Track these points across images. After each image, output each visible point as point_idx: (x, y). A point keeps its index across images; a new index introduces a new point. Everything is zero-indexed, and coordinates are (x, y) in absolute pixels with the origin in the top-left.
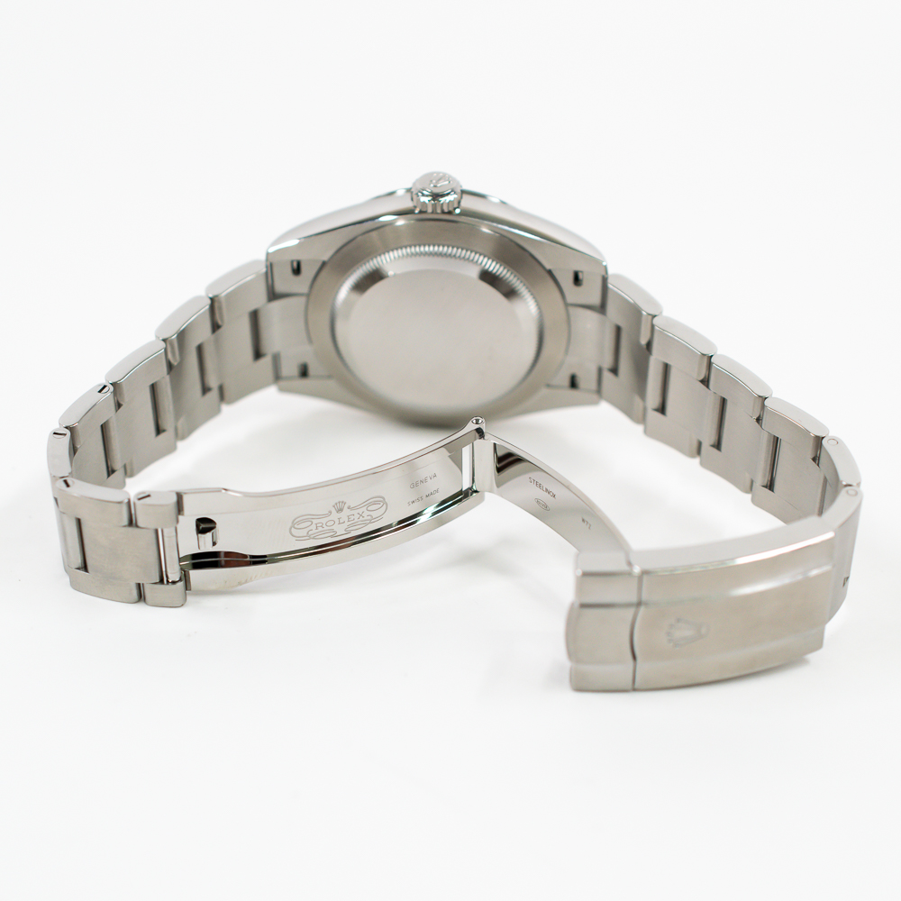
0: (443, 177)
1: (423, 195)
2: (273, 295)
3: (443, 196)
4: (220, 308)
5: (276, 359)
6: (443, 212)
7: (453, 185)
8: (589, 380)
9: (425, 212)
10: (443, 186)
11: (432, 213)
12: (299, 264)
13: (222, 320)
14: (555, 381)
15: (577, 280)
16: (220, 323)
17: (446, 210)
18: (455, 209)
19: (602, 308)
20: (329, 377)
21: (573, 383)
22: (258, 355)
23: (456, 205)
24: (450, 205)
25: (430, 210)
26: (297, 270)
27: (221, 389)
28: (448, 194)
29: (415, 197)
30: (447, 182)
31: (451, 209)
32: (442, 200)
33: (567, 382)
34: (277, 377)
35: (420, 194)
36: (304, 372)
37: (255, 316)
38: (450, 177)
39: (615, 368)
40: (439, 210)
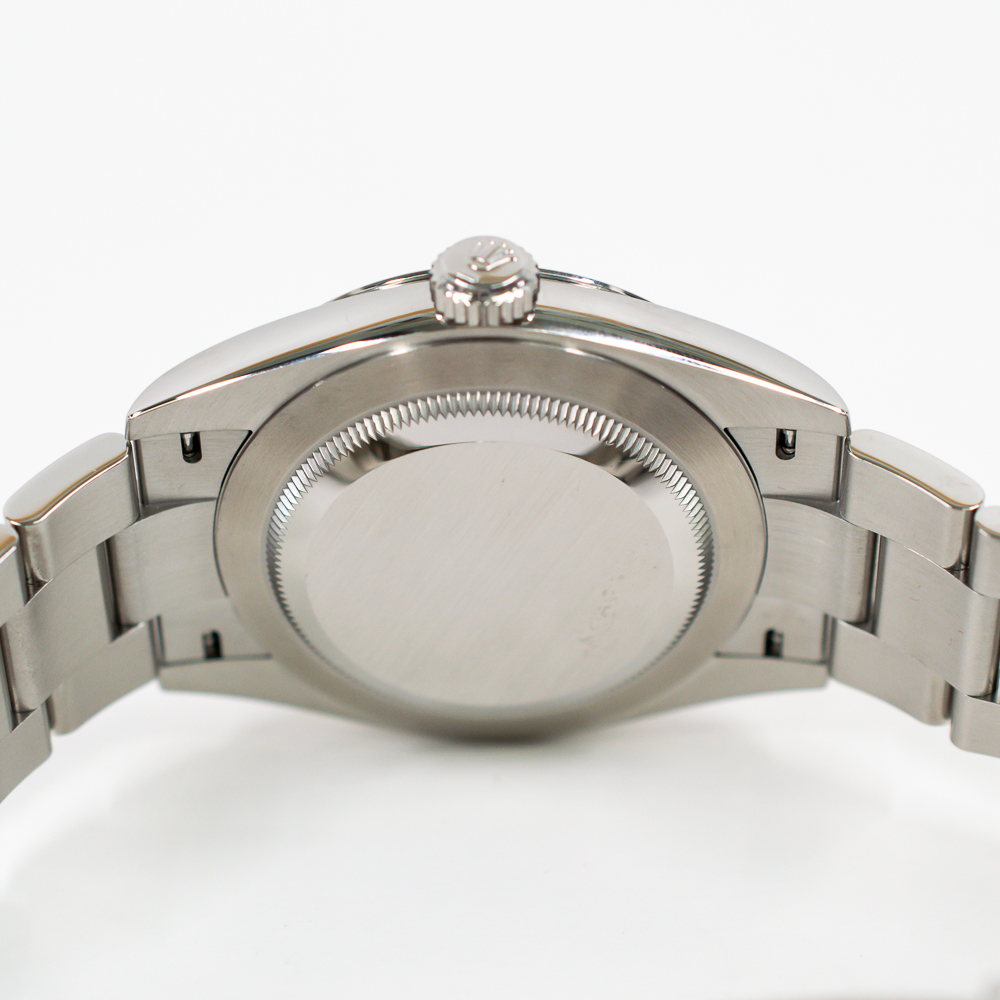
0: (498, 247)
1: (456, 288)
2: (144, 505)
3: (499, 291)
4: (38, 547)
5: (156, 627)
6: (502, 323)
7: (520, 263)
8: (802, 640)
9: (464, 325)
11: (480, 324)
12: (196, 437)
13: (44, 572)
14: (732, 645)
15: (784, 446)
16: (40, 577)
17: (509, 320)
18: (526, 314)
19: (834, 502)
20: (268, 656)
21: (772, 646)
22: (119, 625)
23: (528, 307)
24: (516, 306)
25: (474, 320)
26: (193, 451)
27: (48, 705)
28: (511, 286)
29: (439, 293)
30: (508, 259)
31: (518, 315)
32: (499, 299)
33: (759, 646)
34: (159, 662)
35: (450, 287)
36: (214, 648)
38: (510, 245)
39: (868, 620)
40: (493, 320)
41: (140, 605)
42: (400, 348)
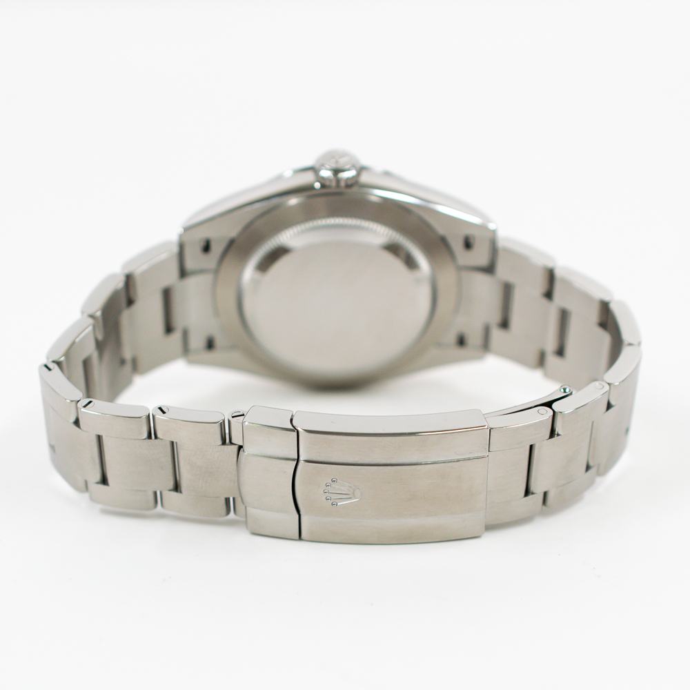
0: (344, 155)
2: (184, 273)
3: (343, 171)
4: (134, 284)
5: (185, 334)
7: (352, 161)
8: (474, 338)
9: (329, 187)
10: (343, 162)
11: (336, 187)
12: (208, 242)
14: (444, 340)
15: (468, 245)
16: (134, 298)
19: (489, 269)
21: (461, 341)
22: (169, 329)
25: (334, 184)
26: (207, 248)
27: (134, 361)
28: (348, 170)
30: (347, 158)
33: (455, 341)
34: (186, 350)
36: (210, 345)
37: (167, 294)
39: (505, 324)
40: (343, 184)
41: (179, 321)
42: (293, 201)
